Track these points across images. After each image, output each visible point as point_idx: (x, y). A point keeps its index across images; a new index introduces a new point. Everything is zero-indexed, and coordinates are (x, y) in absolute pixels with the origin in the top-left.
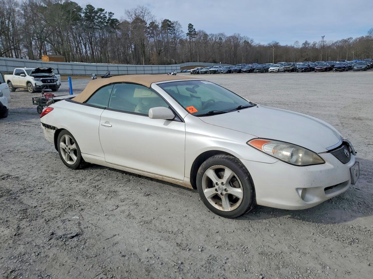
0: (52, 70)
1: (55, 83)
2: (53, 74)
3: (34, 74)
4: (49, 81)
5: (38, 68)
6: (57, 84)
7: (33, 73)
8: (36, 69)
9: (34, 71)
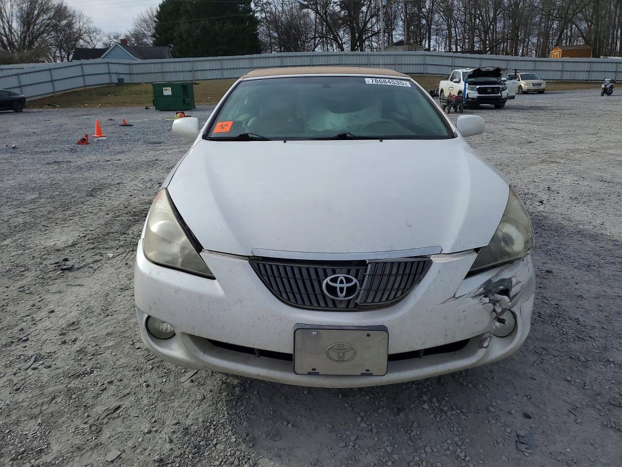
0: (501, 72)
1: (499, 94)
2: (503, 79)
3: (470, 80)
4: (489, 91)
5: (479, 69)
6: (502, 96)
7: (470, 76)
8: (474, 71)
9: (472, 73)
